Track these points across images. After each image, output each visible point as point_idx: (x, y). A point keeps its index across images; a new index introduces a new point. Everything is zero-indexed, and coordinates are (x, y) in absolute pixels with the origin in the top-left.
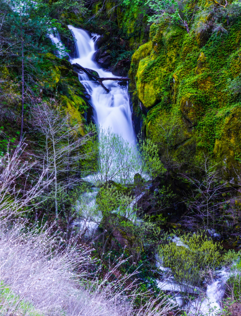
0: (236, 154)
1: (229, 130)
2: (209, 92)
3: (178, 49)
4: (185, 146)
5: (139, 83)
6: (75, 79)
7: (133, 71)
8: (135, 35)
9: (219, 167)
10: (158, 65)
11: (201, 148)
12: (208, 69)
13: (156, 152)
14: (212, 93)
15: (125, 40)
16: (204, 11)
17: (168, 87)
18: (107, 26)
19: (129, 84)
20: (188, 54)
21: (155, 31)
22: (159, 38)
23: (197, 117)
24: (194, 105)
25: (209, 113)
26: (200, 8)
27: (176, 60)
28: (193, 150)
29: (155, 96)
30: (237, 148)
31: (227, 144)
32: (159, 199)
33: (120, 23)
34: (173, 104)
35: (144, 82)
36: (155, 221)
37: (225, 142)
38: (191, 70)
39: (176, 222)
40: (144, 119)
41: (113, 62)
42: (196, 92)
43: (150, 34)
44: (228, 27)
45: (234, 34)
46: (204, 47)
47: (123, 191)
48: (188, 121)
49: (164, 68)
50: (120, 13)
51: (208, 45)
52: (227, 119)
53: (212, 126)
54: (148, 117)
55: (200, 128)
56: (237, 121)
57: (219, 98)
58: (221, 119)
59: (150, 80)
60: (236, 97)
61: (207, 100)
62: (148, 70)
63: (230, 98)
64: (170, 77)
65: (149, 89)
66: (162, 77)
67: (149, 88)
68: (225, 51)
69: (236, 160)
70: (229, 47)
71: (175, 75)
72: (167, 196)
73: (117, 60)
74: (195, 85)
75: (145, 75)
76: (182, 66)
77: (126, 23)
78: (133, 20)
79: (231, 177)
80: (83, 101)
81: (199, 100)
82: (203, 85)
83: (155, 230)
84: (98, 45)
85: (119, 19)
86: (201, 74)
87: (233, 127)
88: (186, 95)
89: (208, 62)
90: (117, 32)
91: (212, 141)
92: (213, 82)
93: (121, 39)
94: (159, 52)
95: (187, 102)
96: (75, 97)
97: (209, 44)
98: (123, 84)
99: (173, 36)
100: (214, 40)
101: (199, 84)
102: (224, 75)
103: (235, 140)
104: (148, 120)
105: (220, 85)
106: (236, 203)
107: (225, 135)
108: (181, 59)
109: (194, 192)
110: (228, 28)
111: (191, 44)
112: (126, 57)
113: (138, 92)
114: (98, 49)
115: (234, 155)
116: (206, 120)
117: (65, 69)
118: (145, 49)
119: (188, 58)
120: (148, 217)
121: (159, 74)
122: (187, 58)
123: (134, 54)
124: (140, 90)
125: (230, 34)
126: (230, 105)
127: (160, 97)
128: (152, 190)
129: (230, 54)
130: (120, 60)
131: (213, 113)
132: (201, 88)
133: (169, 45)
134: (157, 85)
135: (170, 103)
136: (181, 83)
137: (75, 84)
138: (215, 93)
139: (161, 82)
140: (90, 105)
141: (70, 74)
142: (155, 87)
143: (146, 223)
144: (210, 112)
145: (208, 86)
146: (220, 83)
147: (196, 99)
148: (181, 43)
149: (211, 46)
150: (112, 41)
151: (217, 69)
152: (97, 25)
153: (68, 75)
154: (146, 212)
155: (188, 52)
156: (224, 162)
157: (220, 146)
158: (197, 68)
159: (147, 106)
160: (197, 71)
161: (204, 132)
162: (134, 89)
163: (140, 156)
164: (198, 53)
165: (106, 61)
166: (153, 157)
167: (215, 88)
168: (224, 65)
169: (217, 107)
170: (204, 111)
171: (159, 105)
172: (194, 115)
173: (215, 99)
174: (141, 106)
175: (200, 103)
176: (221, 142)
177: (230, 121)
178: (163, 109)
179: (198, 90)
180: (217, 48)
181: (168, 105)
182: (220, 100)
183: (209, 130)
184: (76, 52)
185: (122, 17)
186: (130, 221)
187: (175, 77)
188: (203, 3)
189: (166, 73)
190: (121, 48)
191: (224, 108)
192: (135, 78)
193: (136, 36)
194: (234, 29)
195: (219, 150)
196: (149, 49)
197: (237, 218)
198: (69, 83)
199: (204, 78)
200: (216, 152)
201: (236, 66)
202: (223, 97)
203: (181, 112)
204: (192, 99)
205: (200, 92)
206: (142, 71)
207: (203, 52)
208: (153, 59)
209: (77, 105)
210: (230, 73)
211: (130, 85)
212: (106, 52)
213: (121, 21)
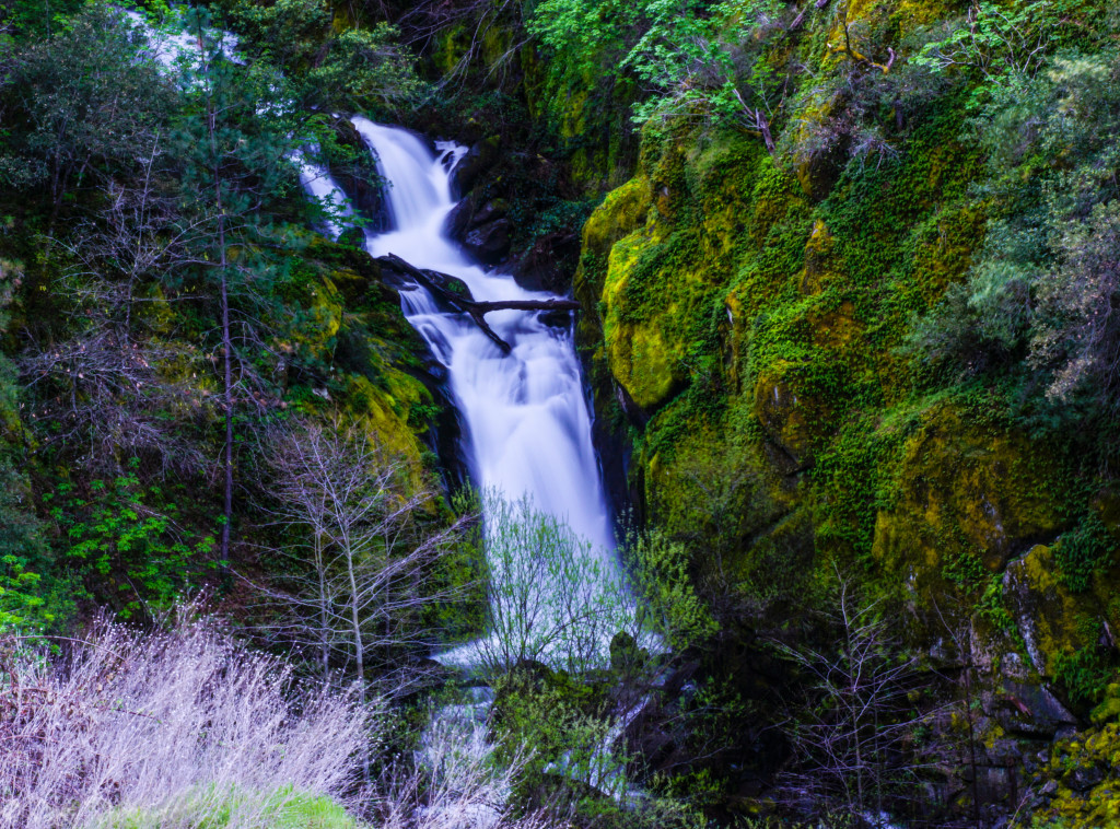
0: (945, 558)
1: (919, 479)
2: (847, 354)
3: (740, 209)
4: (777, 539)
5: (614, 324)
6: (388, 311)
7: (590, 277)
8: (588, 140)
9: (893, 607)
10: (673, 263)
11: (829, 542)
12: (843, 278)
13: (681, 570)
14: (859, 357)
15: (556, 159)
16: (818, 77)
17: (712, 339)
18: (490, 113)
19: (576, 321)
20: (774, 228)
21: (659, 145)
22: (674, 171)
23: (811, 438)
24: (799, 399)
25: (852, 426)
26: (807, 67)
27: (733, 246)
28: (805, 550)
29: (668, 367)
30: (948, 539)
31: (915, 527)
32: (699, 722)
33: (535, 100)
34: (729, 394)
35: (629, 322)
36: (688, 794)
37: (907, 521)
38: (785, 279)
39: (759, 796)
40: (636, 443)
41: (517, 243)
42: (807, 356)
43: (643, 154)
44: (901, 134)
45: (921, 158)
46: (825, 202)
47: (580, 699)
48: (783, 453)
49: (694, 271)
50: (534, 65)
51: (837, 195)
52: (912, 443)
53: (863, 467)
54: (648, 438)
55: (824, 476)
56: (945, 450)
57: (883, 373)
58: (891, 445)
59: (651, 314)
60: (936, 371)
61: (844, 380)
62: (640, 280)
63: (919, 372)
64: (718, 304)
65: (647, 346)
66: (690, 304)
67: (650, 341)
68: (894, 214)
69: (947, 579)
70: (909, 202)
71: (733, 296)
72: (724, 709)
73: (530, 236)
74: (801, 332)
75: (632, 295)
76: (755, 267)
77: (557, 101)
78: (579, 91)
79: (932, 635)
80: (423, 388)
81: (817, 382)
82: (827, 330)
83: (688, 822)
84: (461, 185)
85: (531, 84)
86: (818, 295)
87: (931, 471)
88: (773, 366)
89: (839, 255)
90: (525, 134)
91: (864, 517)
92: (860, 321)
93: (539, 156)
94: (674, 215)
95: (776, 390)
96: (394, 377)
97: (840, 191)
98: (554, 320)
99: (719, 166)
100: (858, 180)
101: (814, 328)
102: (895, 296)
103: (940, 513)
104: (650, 449)
105: (883, 328)
106: (954, 723)
107: (908, 496)
108: (751, 242)
109: (812, 693)
110: (902, 139)
111: (783, 193)
112: (562, 223)
113: (611, 355)
114: (463, 196)
115: (941, 564)
116: (843, 447)
117: (352, 281)
118: (629, 202)
119: (775, 239)
120: (666, 783)
121: (679, 292)
122: (769, 239)
123: (592, 220)
124: (615, 350)
125: (908, 158)
126: (919, 395)
127: (688, 371)
128: (673, 689)
129: (912, 224)
130: (540, 237)
131: (863, 423)
132: (823, 341)
133: (707, 195)
134: (674, 330)
135: (721, 391)
136: (753, 327)
137: (391, 331)
138: (867, 356)
139: (685, 320)
140: (446, 402)
141: (372, 295)
142: (667, 336)
143: (660, 803)
144: (856, 419)
145: (846, 335)
146: (882, 324)
147: (807, 379)
148: (748, 186)
149: (848, 198)
150: (511, 168)
151: (870, 275)
152: (453, 111)
153: (367, 299)
154: (657, 763)
155: (773, 220)
156: (910, 588)
157: (892, 533)
158: (804, 272)
159: (643, 403)
160: (804, 284)
161: (837, 487)
162: (597, 341)
163: (629, 584)
164: (808, 222)
165: (492, 238)
166: (672, 584)
167: (869, 338)
168: (893, 261)
169: (878, 404)
170: (834, 417)
171: (686, 398)
172: (803, 434)
173: (869, 378)
174: (621, 397)
175: (820, 393)
176: (895, 519)
177: (921, 450)
178: (698, 411)
179: (810, 348)
180: (867, 207)
181: (714, 398)
182: (886, 381)
183: (853, 483)
184: (386, 210)
185: (541, 78)
186: (605, 796)
187: (734, 303)
188: (817, 50)
189: (703, 288)
190: (543, 190)
191: (901, 408)
192: (599, 308)
193: (594, 147)
194: (920, 143)
195: (891, 548)
196: (643, 202)
197: (960, 771)
198: (370, 329)
199: (831, 308)
200: (881, 553)
201: (932, 267)
202: (895, 370)
203: (758, 423)
204: (791, 380)
205: (819, 354)
206: (620, 283)
207: (824, 220)
208: (655, 239)
209: (403, 405)
210: (915, 289)
211: (583, 326)
212: (489, 209)
213: (539, 91)
